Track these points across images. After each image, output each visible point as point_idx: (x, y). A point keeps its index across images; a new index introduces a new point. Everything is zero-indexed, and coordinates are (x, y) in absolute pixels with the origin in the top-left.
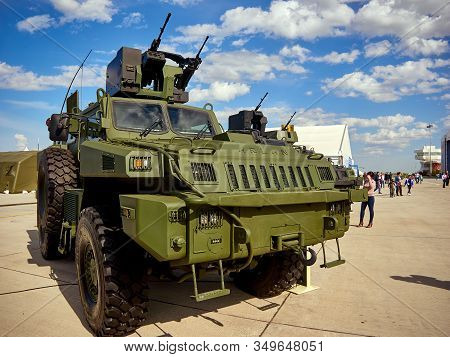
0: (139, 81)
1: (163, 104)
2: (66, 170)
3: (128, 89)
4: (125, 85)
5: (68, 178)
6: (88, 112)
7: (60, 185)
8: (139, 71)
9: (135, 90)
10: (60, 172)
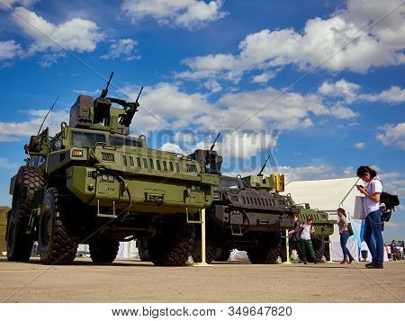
0: (92, 119)
1: (107, 134)
2: (37, 179)
3: (83, 124)
4: (81, 120)
5: (37, 184)
6: (54, 140)
7: (32, 189)
8: (92, 112)
9: (88, 124)
10: (33, 180)
